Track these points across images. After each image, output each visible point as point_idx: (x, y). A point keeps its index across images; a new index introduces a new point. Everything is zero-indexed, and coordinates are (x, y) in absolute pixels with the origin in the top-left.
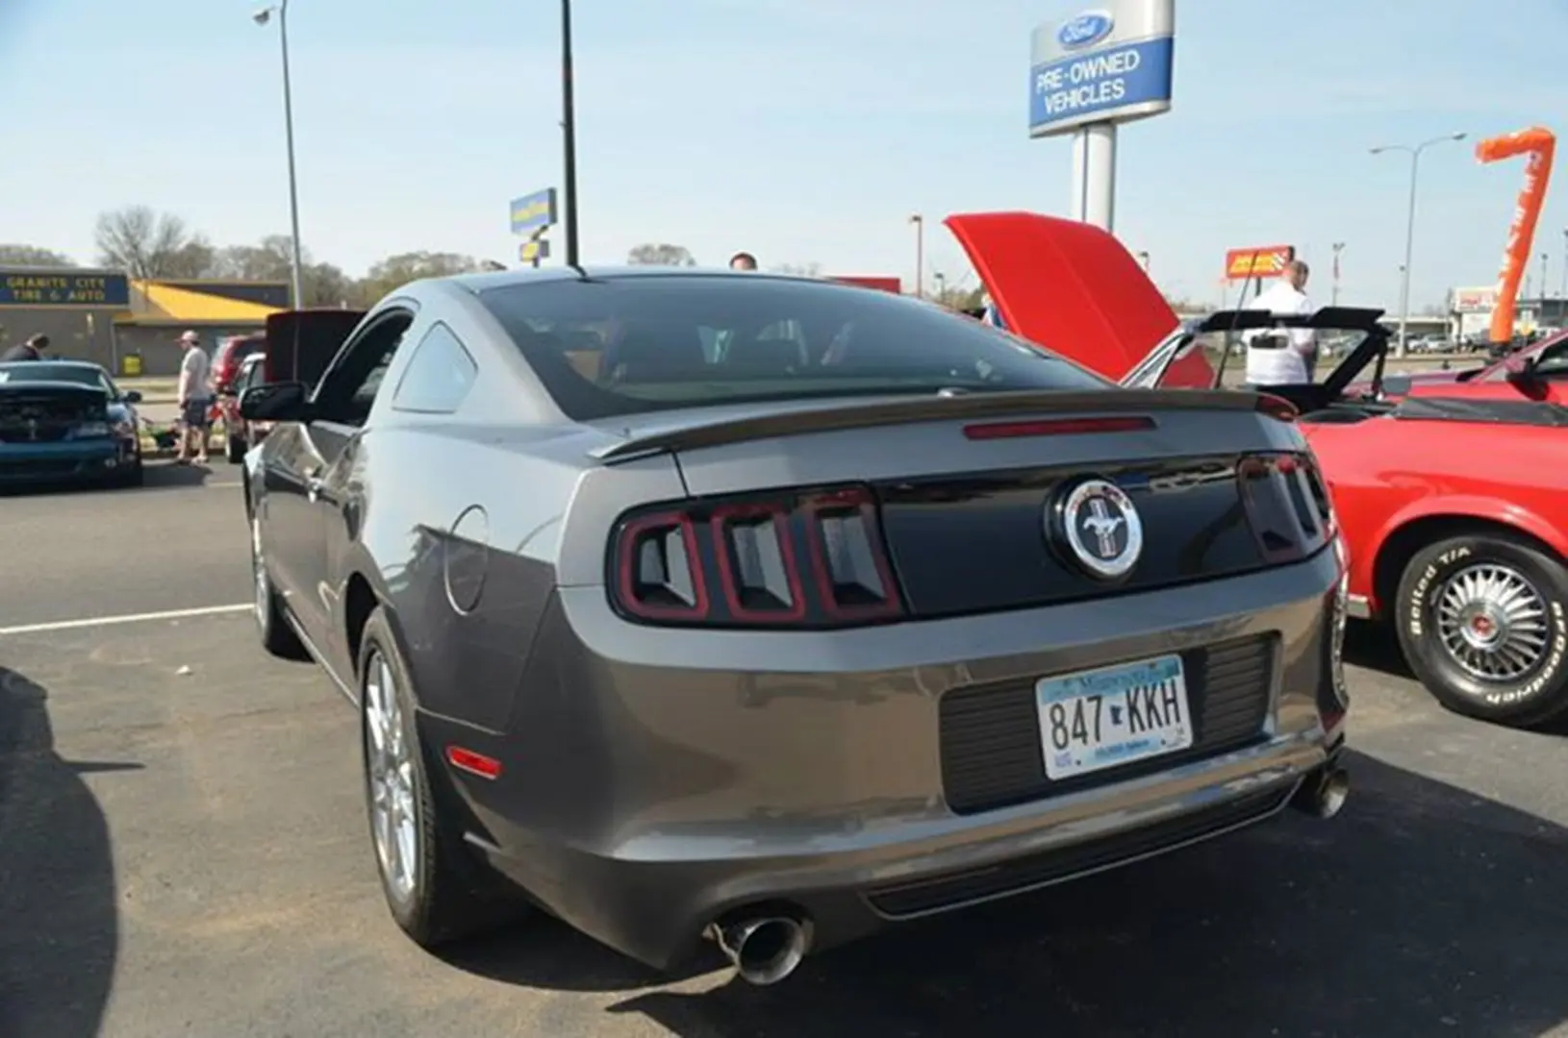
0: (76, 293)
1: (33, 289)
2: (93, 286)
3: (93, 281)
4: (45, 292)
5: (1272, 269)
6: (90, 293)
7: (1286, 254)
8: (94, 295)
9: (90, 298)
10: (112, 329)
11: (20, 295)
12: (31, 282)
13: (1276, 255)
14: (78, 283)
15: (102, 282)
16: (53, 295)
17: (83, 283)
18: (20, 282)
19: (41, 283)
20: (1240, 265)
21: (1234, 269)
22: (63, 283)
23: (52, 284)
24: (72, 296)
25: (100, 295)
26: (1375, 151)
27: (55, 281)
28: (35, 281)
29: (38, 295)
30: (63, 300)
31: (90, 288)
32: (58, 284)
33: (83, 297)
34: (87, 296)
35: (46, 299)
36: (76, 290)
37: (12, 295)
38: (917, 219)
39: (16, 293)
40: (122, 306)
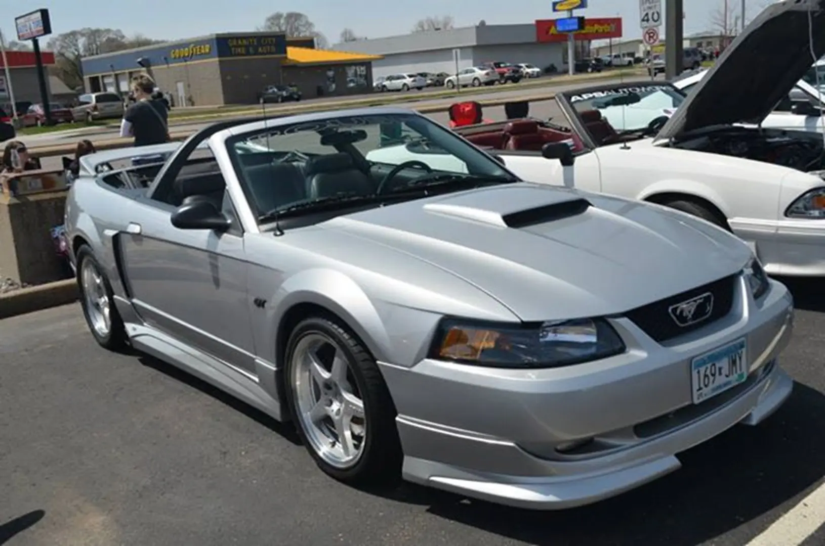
0: (262, 48)
1: (240, 46)
2: (270, 42)
3: (270, 39)
4: (247, 47)
6: (269, 47)
8: (270, 49)
9: (269, 50)
10: (281, 71)
11: (235, 50)
12: (240, 42)
14: (262, 41)
16: (251, 50)
17: (265, 41)
18: (235, 43)
19: (245, 42)
22: (255, 42)
23: (250, 42)
24: (260, 50)
25: (273, 49)
27: (251, 39)
28: (242, 41)
29: (243, 51)
30: (256, 53)
31: (268, 44)
32: (253, 42)
33: (265, 50)
34: (267, 50)
35: (248, 54)
36: (262, 46)
37: (231, 51)
39: (233, 49)
40: (284, 55)
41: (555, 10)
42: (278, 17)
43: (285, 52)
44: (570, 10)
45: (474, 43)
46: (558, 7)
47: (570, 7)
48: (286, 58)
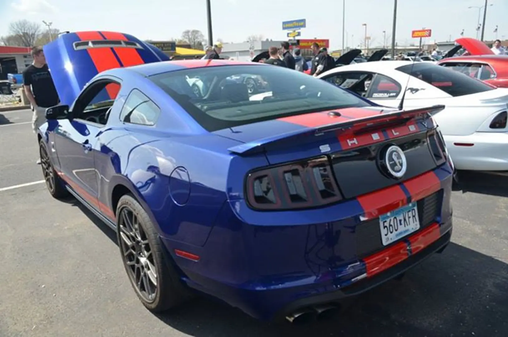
0: (165, 48)
3: (168, 44)
5: (425, 35)
6: (168, 48)
7: (429, 31)
13: (426, 32)
14: (165, 45)
15: (170, 45)
19: (158, 45)
20: (416, 34)
21: (414, 36)
22: (162, 45)
24: (164, 49)
25: (170, 48)
26: (470, 8)
27: (160, 45)
28: (156, 45)
31: (168, 46)
33: (166, 49)
36: (165, 47)
38: (365, 25)
40: (174, 51)
41: (288, 36)
42: (188, 32)
43: (175, 50)
44: (294, 37)
45: (260, 48)
46: (289, 35)
47: (294, 35)
48: (175, 53)
